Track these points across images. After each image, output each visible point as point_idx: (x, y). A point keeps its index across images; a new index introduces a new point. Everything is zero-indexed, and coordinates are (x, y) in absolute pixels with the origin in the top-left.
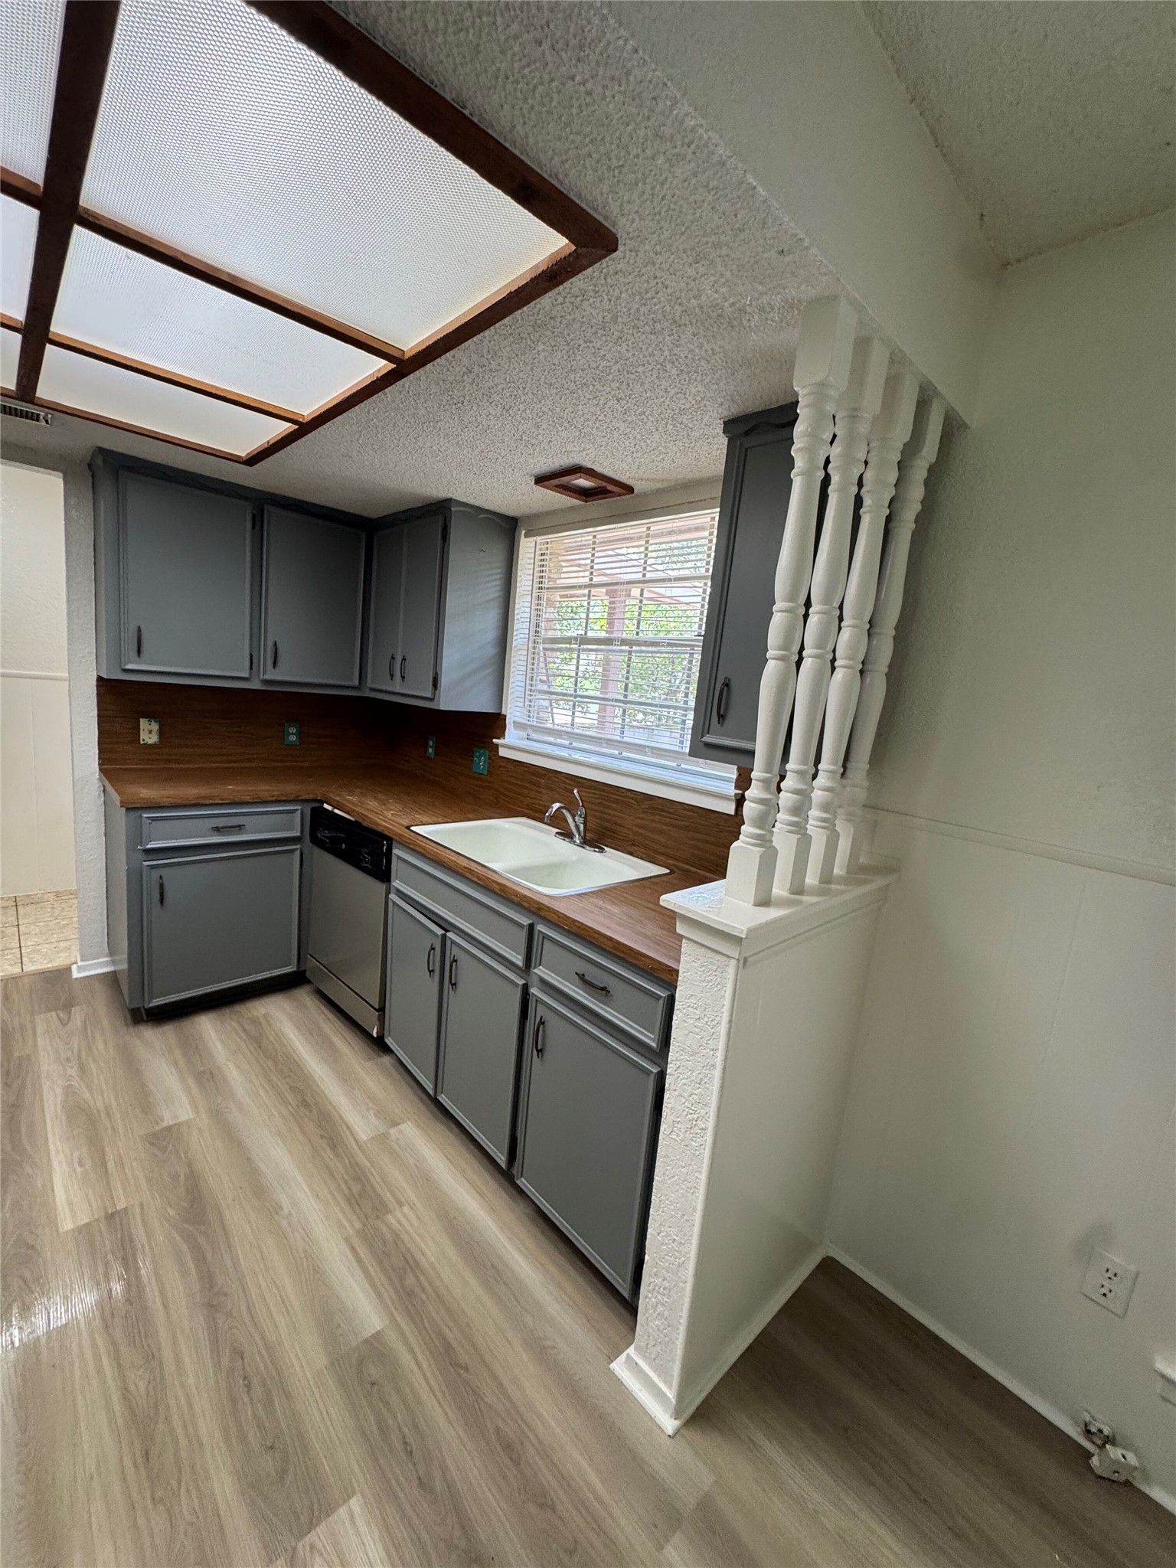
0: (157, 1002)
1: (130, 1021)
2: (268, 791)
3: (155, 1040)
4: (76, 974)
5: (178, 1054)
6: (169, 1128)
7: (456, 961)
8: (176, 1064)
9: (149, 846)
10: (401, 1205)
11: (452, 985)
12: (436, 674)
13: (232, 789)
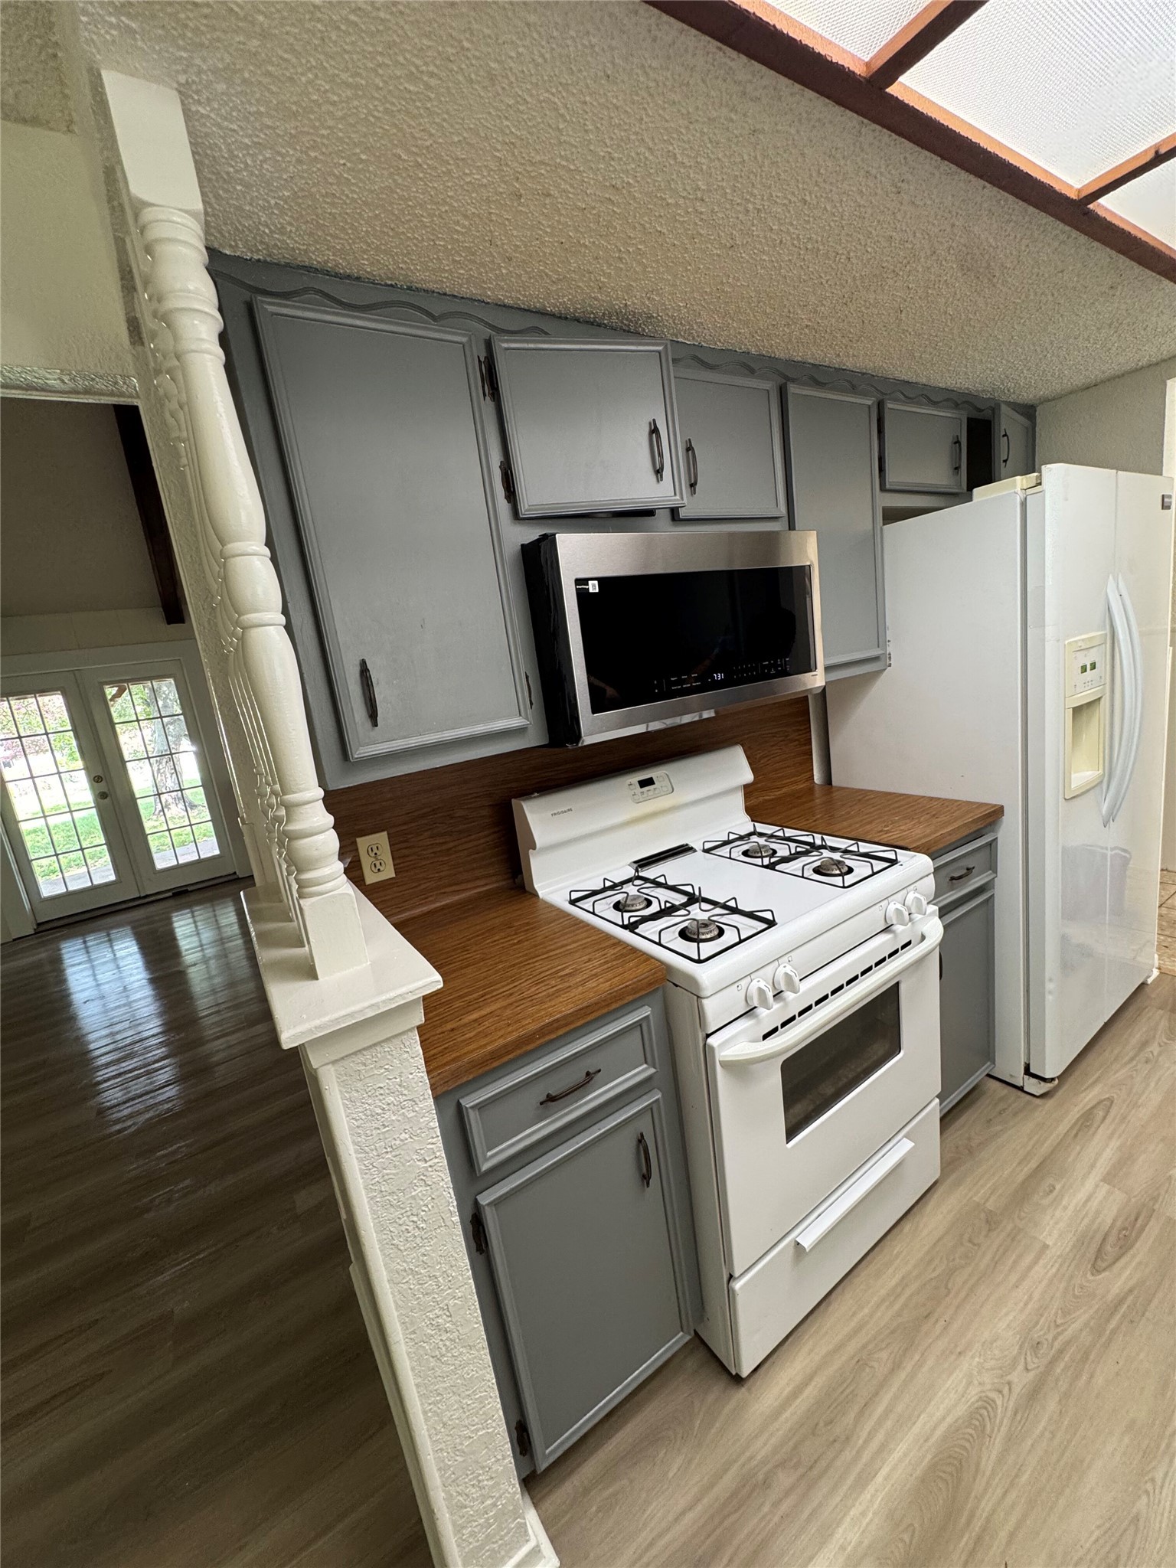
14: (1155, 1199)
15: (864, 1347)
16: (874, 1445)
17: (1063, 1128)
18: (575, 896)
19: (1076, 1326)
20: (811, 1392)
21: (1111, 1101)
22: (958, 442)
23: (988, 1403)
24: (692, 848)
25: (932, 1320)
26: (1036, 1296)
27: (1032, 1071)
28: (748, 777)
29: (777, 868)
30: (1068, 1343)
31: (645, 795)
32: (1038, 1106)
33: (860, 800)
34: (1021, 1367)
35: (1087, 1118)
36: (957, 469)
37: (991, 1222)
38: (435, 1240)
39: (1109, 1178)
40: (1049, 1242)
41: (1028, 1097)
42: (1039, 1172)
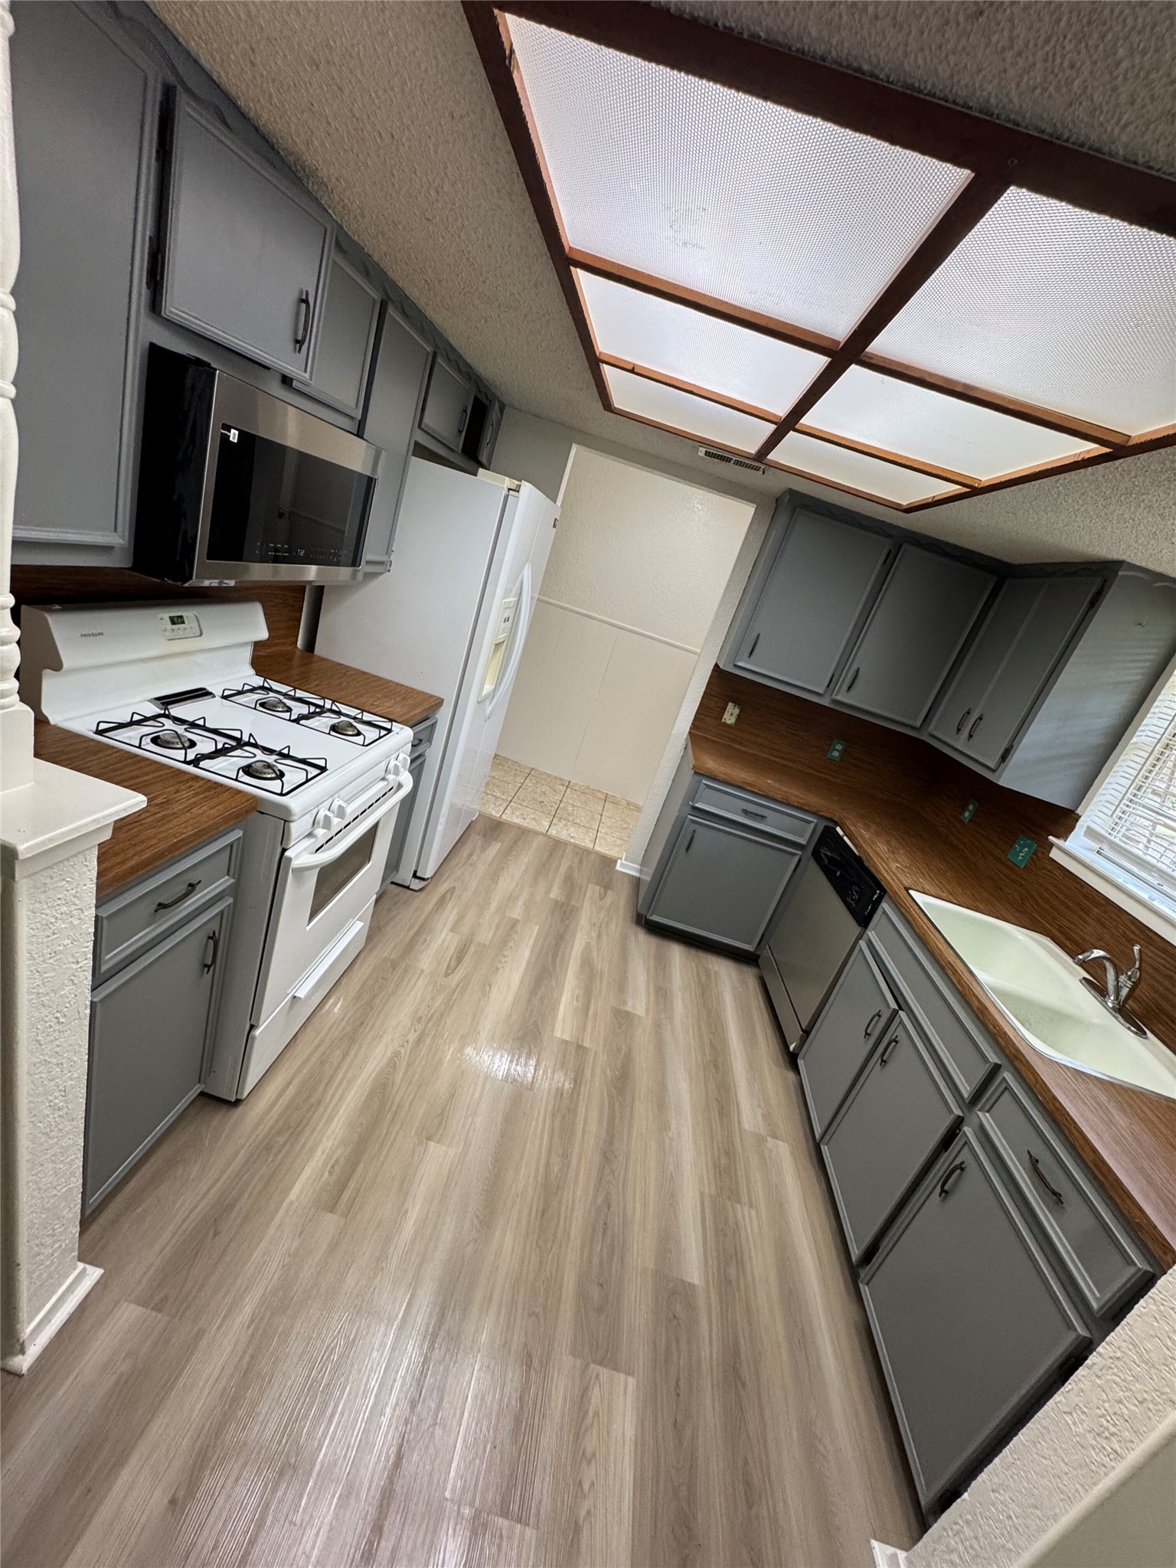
0: (655, 918)
1: (634, 920)
2: (797, 796)
3: (643, 943)
4: (618, 867)
5: (652, 963)
6: (628, 1013)
7: (897, 1042)
8: (648, 969)
9: (696, 805)
10: (751, 1206)
11: (883, 1061)
12: (1012, 746)
13: (769, 783)
14: (473, 935)
15: (323, 1054)
16: (337, 1097)
17: (430, 907)
18: (102, 726)
19: (438, 1003)
20: (292, 1090)
21: (454, 888)
22: (465, 411)
23: (397, 1054)
24: (210, 693)
25: (364, 1026)
26: (419, 996)
27: (418, 874)
28: (263, 634)
29: (301, 722)
30: (435, 1012)
31: (175, 633)
32: (416, 897)
33: (344, 674)
34: (413, 1031)
35: (443, 898)
36: (460, 432)
37: (394, 966)
38: (69, 1032)
39: (452, 930)
40: (425, 968)
41: (411, 892)
42: (418, 933)
